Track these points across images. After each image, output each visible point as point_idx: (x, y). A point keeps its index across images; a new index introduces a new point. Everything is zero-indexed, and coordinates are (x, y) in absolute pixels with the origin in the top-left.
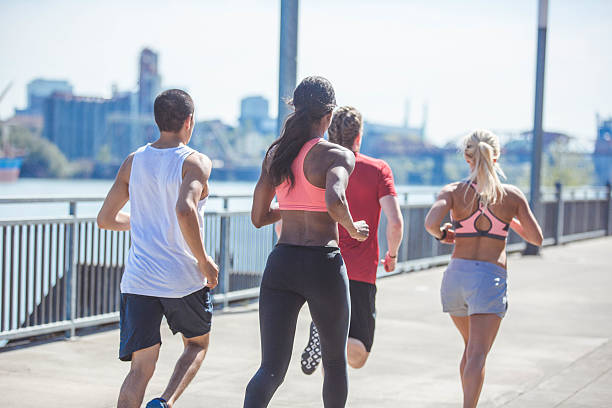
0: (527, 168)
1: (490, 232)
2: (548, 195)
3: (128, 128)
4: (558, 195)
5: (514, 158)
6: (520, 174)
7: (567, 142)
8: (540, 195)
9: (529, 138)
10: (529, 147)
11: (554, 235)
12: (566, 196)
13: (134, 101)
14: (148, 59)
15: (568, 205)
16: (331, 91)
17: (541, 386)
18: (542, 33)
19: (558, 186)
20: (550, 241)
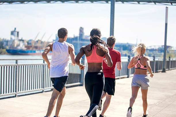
0: (163, 53)
1: (141, 68)
2: (167, 59)
3: (77, 44)
4: (169, 59)
5: (160, 51)
6: (161, 55)
7: (171, 48)
8: (166, 59)
9: (164, 47)
10: (163, 49)
11: (169, 68)
12: (171, 60)
13: (78, 38)
14: (81, 29)
15: (172, 61)
16: (100, 32)
17: (166, 100)
18: (166, 24)
19: (170, 57)
20: (168, 69)
